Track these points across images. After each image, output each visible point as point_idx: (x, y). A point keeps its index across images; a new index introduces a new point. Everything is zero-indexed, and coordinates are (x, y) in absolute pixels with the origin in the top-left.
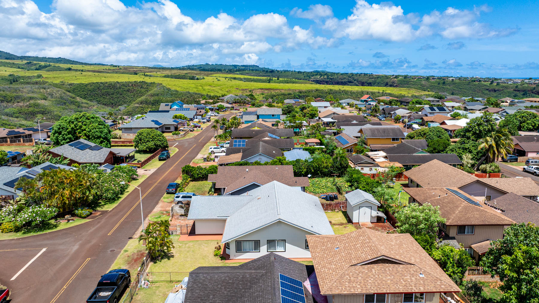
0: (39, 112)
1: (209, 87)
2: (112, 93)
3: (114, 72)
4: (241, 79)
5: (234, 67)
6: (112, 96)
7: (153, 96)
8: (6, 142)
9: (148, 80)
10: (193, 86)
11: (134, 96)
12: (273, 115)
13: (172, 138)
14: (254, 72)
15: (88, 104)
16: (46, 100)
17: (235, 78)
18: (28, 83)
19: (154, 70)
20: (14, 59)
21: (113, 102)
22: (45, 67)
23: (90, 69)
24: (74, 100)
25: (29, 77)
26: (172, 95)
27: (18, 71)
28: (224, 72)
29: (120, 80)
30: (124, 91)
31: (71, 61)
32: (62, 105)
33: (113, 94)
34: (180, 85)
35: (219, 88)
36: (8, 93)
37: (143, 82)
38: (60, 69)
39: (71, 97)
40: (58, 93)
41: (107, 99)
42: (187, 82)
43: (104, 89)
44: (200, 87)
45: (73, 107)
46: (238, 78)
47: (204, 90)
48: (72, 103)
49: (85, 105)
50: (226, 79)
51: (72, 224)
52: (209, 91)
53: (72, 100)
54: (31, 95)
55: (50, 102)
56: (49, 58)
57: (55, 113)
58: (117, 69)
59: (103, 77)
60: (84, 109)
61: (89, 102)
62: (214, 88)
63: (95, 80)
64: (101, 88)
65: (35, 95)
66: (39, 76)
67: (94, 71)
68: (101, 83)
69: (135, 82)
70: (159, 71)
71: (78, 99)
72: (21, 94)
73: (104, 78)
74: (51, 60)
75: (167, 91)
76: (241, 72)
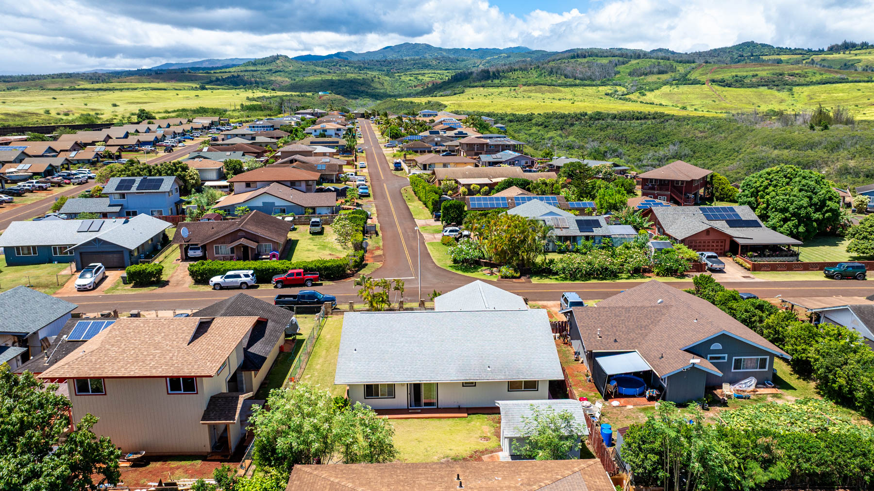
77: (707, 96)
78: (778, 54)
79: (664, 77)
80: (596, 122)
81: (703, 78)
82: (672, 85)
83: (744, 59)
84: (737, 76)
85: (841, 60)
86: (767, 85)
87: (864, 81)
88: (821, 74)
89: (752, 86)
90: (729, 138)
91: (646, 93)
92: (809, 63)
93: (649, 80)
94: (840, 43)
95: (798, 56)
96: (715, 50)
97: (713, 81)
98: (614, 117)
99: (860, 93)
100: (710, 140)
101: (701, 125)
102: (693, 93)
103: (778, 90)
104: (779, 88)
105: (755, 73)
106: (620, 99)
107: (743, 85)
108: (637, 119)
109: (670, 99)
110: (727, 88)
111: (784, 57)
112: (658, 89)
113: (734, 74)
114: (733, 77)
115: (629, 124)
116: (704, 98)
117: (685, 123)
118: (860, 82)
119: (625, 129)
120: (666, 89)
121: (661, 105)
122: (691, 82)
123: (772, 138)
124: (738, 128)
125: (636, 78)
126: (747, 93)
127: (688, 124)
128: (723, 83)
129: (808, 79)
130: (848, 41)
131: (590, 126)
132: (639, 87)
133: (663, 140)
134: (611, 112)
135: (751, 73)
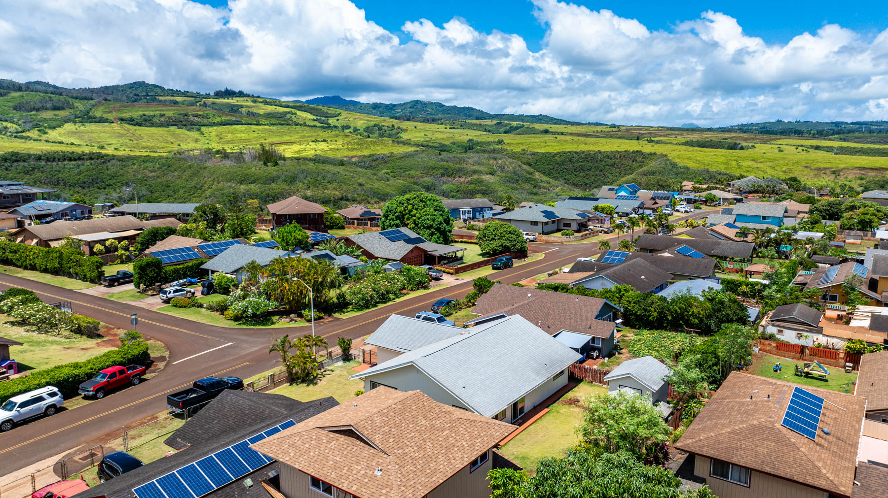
0: (479, 192)
1: (750, 163)
2: (588, 167)
3: (609, 136)
4: (829, 149)
5: (836, 126)
6: (587, 172)
7: (645, 175)
8: (353, 224)
9: (648, 148)
10: (722, 159)
11: (620, 173)
12: (764, 218)
13: (559, 241)
14: (875, 134)
15: (549, 183)
16: (493, 175)
17: (817, 148)
18: (484, 151)
19: (673, 132)
20: (485, 119)
21: (588, 182)
22: (517, 128)
23: (574, 132)
24: (530, 176)
25: (489, 143)
26: (677, 174)
27: (481, 135)
28: (807, 135)
29: (603, 149)
30: (607, 165)
31: (555, 119)
32: (513, 183)
33: (589, 170)
34: (698, 158)
35: (770, 164)
36: (451, 164)
37: (637, 151)
38: (534, 132)
39: (528, 172)
40: (511, 165)
41: (580, 178)
42: (712, 154)
43: (577, 161)
44: (734, 163)
45: (527, 186)
46: (827, 147)
47: (740, 167)
48: (528, 180)
49: (545, 185)
50: (797, 149)
51: (293, 325)
52: (749, 169)
53: (528, 176)
54: (476, 168)
55: (497, 178)
56: (527, 116)
57: (499, 194)
58: (616, 131)
59: (583, 143)
60: (542, 190)
61: (551, 180)
62: (760, 165)
63: (569, 148)
64: (575, 160)
65: (481, 168)
66: (500, 142)
67: (578, 135)
68: (576, 153)
69: (626, 151)
70: (682, 135)
71: (537, 175)
72: (465, 166)
73: (584, 145)
74: (529, 118)
75: (670, 167)
76: (842, 136)
77: (121, 136)
78: (172, 96)
79: (62, 114)
80: (15, 164)
81: (110, 116)
82: (75, 123)
83: (141, 99)
84: (144, 115)
85: (228, 104)
86: (176, 125)
87: (255, 124)
88: (220, 116)
89: (161, 125)
90: (184, 177)
91: (47, 130)
92: (202, 105)
93: (44, 117)
94: (223, 90)
95: (191, 99)
96: (106, 87)
97: (122, 120)
98: (39, 158)
99: (255, 135)
100: (164, 179)
101: (148, 164)
102: (104, 132)
103: (188, 130)
104: (188, 127)
105: (162, 113)
106: (16, 137)
107: (153, 125)
108: (70, 160)
109: (81, 138)
110: (138, 127)
111: (179, 99)
112: (60, 126)
113: (141, 113)
114: (141, 116)
115: (62, 166)
116: (118, 137)
117: (130, 163)
118: (251, 124)
119: (59, 171)
120: (69, 127)
121: (72, 144)
122: (97, 120)
123: (235, 174)
124: (190, 167)
125: (25, 114)
126: (161, 132)
127: (134, 164)
128: (131, 121)
129: (210, 120)
130: (229, 88)
131: (7, 169)
132: (35, 123)
133: (111, 182)
134: (32, 152)
135: (158, 113)
